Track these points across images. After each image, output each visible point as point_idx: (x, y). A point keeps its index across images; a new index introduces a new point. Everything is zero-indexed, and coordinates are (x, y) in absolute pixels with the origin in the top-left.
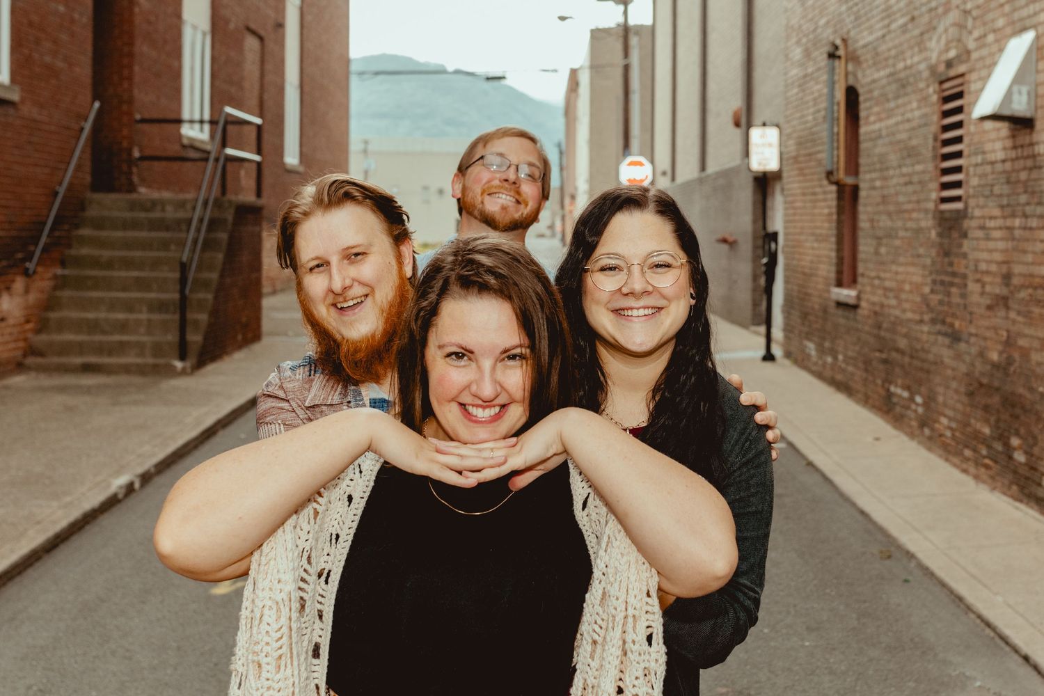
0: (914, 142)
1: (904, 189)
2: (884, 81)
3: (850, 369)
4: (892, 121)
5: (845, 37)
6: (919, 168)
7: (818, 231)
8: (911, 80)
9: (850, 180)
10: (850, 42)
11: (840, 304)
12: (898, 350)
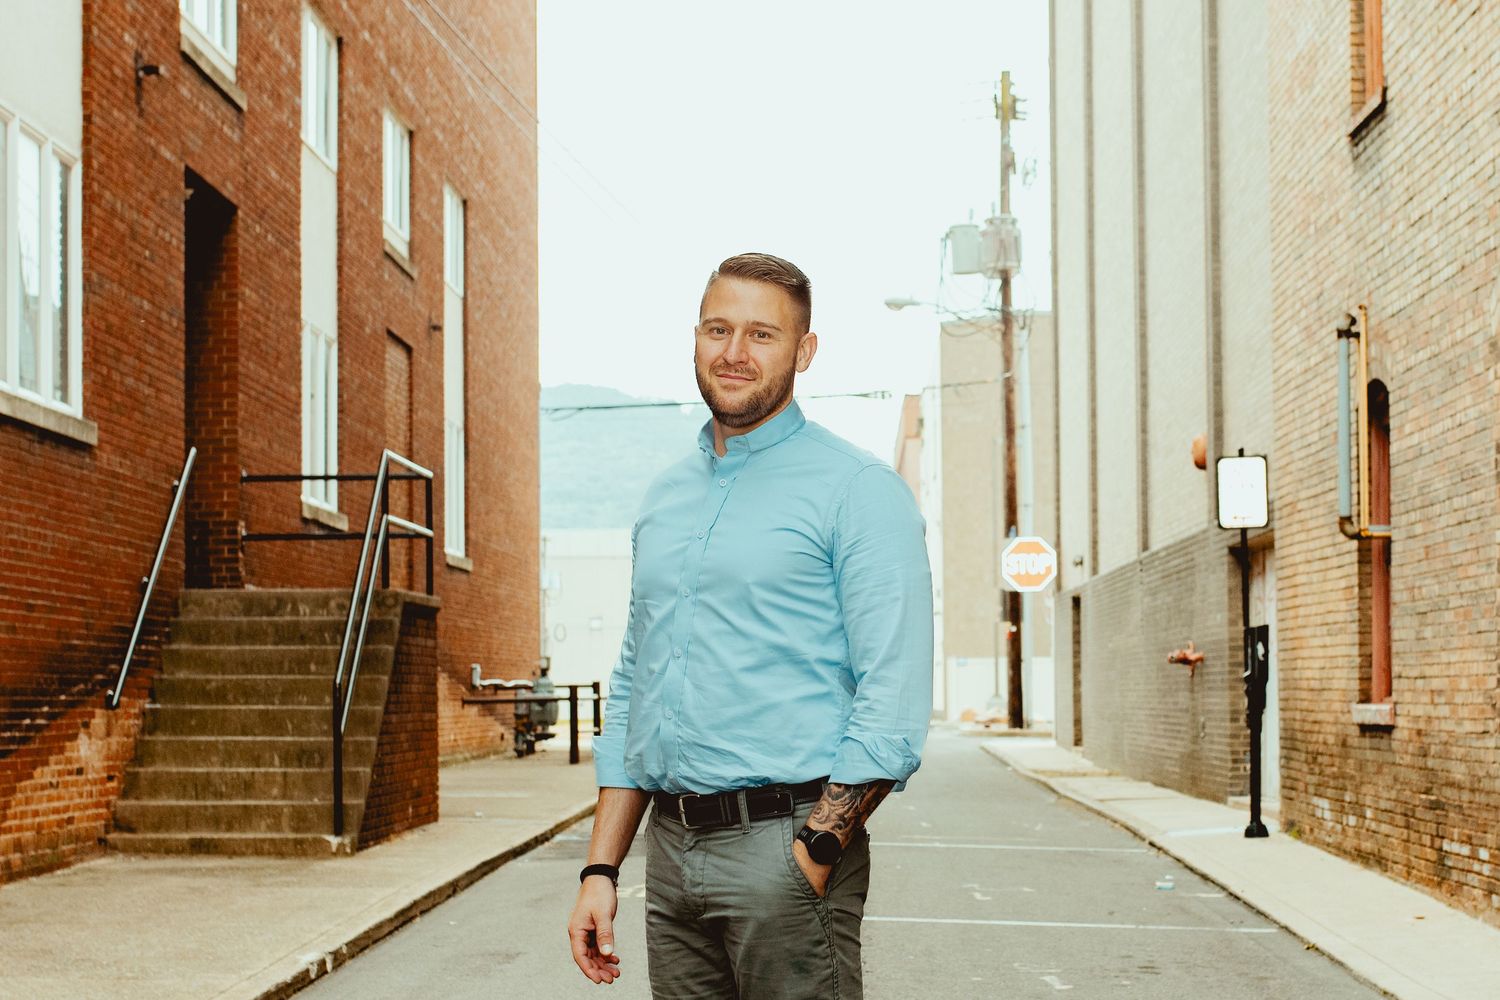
0: (1470, 457)
1: (1456, 532)
2: (1424, 368)
3: (1385, 828)
4: (1437, 429)
5: (1365, 303)
6: (1476, 496)
7: (1330, 618)
8: (1464, 362)
9: (1378, 531)
10: (1371, 312)
11: (1366, 729)
12: (1451, 784)
